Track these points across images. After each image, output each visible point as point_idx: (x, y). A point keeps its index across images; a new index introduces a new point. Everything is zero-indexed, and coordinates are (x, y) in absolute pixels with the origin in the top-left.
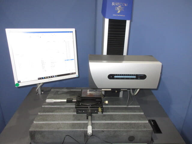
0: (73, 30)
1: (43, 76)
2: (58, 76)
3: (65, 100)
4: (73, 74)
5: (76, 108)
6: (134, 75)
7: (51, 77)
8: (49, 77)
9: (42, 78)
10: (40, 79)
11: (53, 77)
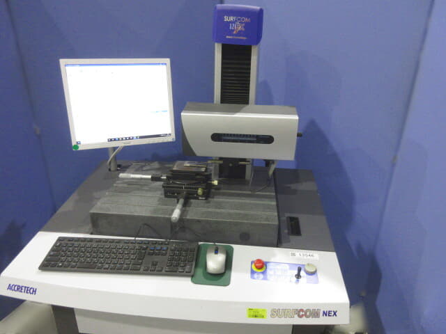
0: (168, 61)
1: (116, 137)
2: (141, 137)
3: (150, 177)
4: (165, 135)
5: (163, 187)
6: (253, 136)
7: (130, 139)
8: (126, 139)
9: (115, 140)
10: (111, 140)
11: (133, 138)
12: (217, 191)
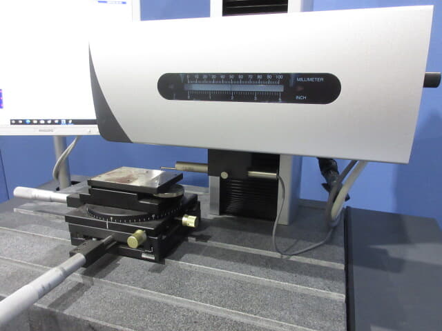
5: (67, 220)
7: (53, 122)
8: (46, 123)
9: (24, 122)
10: (17, 122)
11: (60, 122)
12: (200, 243)
